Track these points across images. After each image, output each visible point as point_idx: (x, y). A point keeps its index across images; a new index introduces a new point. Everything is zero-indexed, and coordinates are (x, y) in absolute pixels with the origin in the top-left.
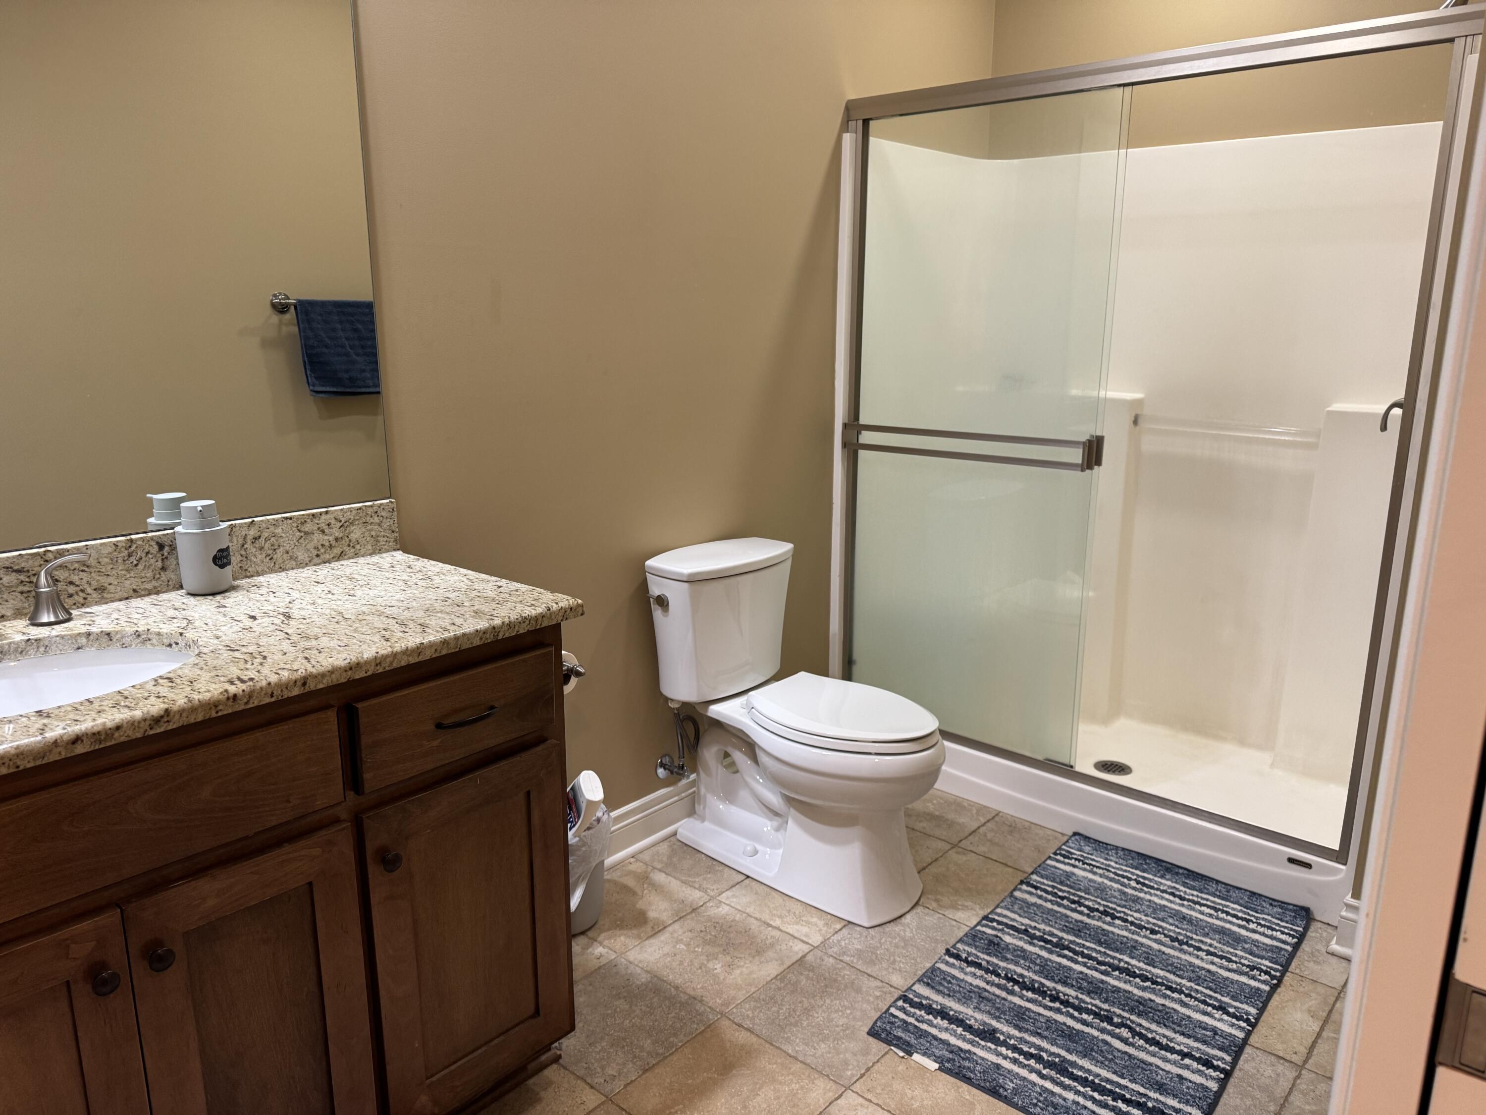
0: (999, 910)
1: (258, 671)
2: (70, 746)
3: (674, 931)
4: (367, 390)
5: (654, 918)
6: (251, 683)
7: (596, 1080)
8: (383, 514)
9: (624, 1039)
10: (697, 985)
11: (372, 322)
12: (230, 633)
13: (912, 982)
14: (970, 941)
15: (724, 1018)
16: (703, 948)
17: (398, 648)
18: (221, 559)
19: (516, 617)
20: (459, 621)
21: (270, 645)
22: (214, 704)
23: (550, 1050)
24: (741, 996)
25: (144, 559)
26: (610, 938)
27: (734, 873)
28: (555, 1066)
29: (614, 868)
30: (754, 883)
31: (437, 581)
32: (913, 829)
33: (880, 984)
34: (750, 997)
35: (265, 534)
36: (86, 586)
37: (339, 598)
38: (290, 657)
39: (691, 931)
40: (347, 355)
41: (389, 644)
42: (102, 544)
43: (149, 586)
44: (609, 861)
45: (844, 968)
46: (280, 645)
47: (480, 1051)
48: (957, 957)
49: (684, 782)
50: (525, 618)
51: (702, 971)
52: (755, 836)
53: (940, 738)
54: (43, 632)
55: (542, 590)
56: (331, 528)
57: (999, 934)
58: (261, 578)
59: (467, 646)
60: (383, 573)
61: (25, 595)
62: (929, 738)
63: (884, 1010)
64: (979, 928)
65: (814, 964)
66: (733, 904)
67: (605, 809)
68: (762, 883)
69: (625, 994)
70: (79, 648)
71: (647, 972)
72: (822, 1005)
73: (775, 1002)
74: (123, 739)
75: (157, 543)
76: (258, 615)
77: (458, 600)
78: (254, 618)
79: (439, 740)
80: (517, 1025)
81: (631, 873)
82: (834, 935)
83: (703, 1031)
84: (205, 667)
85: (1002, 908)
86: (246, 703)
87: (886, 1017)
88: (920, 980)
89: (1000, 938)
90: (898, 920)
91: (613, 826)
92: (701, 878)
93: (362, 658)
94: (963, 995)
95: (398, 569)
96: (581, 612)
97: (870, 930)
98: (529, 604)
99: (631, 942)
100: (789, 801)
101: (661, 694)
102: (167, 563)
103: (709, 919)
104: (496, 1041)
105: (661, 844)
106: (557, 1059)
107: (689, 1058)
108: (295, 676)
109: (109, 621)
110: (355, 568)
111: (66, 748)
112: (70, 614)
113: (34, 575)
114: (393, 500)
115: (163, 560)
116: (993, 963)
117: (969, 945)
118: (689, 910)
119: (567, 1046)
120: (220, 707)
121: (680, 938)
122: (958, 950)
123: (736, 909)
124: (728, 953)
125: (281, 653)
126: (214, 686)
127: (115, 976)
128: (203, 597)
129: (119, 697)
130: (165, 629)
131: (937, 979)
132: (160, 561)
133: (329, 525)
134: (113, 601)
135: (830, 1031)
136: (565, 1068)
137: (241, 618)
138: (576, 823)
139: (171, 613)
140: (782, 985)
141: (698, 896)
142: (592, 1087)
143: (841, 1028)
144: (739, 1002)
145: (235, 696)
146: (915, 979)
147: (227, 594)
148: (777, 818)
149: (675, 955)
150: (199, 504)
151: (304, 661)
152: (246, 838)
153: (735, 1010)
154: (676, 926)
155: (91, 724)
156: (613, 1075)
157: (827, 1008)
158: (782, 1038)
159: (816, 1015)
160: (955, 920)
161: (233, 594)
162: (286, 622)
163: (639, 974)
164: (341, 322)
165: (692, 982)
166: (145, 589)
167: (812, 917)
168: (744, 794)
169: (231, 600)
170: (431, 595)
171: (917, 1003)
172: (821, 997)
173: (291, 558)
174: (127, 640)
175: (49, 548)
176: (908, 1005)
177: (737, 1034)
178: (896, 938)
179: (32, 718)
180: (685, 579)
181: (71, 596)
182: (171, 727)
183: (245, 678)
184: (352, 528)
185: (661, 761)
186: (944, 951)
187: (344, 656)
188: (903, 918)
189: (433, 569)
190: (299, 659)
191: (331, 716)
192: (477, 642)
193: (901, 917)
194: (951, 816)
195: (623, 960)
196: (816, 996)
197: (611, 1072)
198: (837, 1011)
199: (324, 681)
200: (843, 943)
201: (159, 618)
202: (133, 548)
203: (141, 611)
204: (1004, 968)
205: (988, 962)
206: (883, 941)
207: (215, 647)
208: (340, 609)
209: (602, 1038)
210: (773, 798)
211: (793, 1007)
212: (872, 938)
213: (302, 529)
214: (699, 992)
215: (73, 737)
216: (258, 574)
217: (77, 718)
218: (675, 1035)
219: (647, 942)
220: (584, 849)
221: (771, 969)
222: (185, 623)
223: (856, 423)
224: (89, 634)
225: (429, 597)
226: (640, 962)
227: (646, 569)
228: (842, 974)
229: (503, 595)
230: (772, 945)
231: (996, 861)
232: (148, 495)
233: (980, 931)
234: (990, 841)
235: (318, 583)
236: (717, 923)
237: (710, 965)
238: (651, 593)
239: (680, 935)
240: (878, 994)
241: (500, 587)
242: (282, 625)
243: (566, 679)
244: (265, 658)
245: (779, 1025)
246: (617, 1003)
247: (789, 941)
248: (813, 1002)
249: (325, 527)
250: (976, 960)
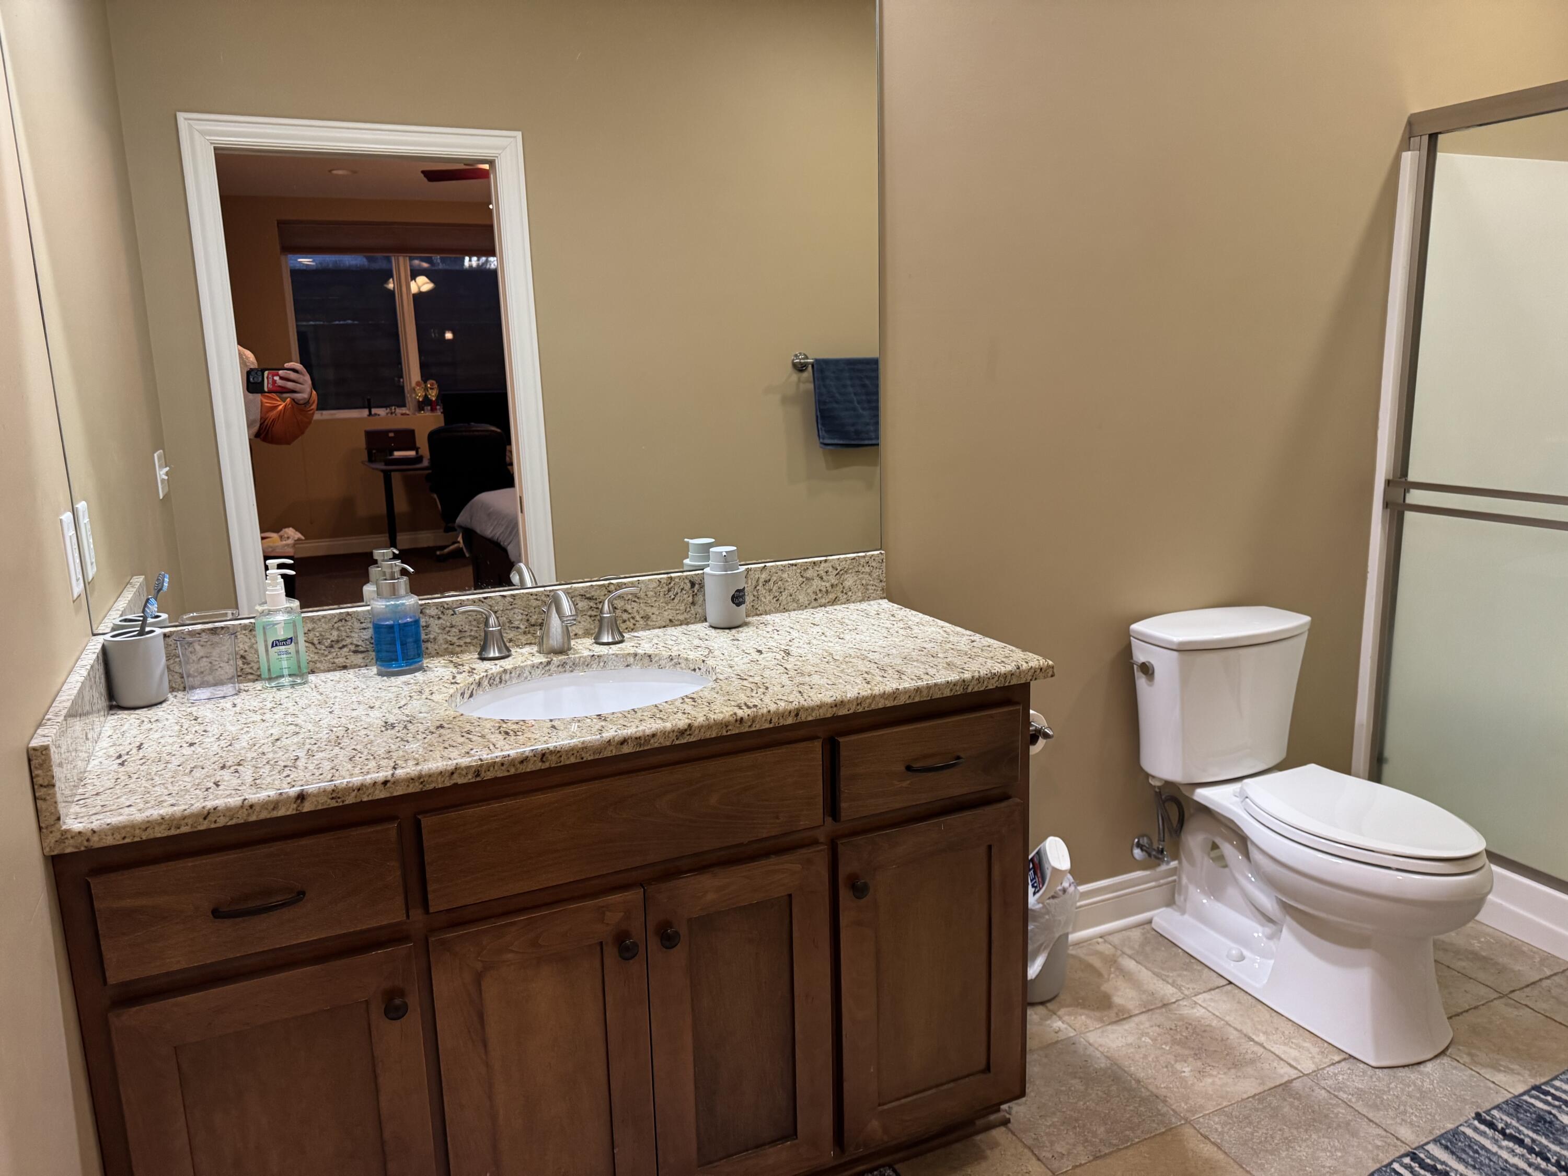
0: (1557, 1083)
1: (761, 700)
2: (619, 746)
3: (1141, 1023)
4: (870, 442)
5: (1119, 1005)
6: (755, 709)
7: (1044, 1154)
8: (874, 564)
9: (1077, 1120)
10: (1160, 1083)
11: (877, 378)
12: (741, 664)
13: (1426, 1140)
14: (1512, 1111)
15: (1188, 1125)
16: (1171, 1047)
17: (876, 691)
18: (738, 598)
19: (985, 672)
20: (932, 671)
21: (772, 677)
22: (725, 725)
23: (998, 1110)
24: (1211, 1107)
25: (679, 594)
26: (1070, 1014)
27: (1215, 975)
28: (1003, 1129)
29: (1081, 945)
30: (1237, 991)
31: (916, 631)
32: (1448, 967)
33: (1384, 1133)
34: (1220, 1111)
35: (774, 578)
36: (636, 614)
37: (831, 640)
38: (787, 690)
39: (1159, 1026)
40: (854, 409)
41: (869, 686)
42: (649, 580)
43: (681, 617)
44: (1073, 937)
45: (1338, 1105)
46: (780, 678)
47: (929, 1092)
48: (1491, 1125)
49: (1163, 867)
50: (995, 674)
51: (1168, 1071)
52: (1243, 940)
53: (1487, 861)
54: (603, 650)
55: (1014, 648)
56: (829, 575)
57: (1554, 1111)
58: (768, 617)
59: (938, 695)
60: (869, 620)
61: (593, 618)
62: (1475, 859)
63: (1384, 1163)
64: (1526, 1098)
65: (1301, 1092)
66: (1210, 1009)
67: (1072, 880)
68: (1247, 992)
69: (1082, 1075)
70: (627, 666)
71: (1107, 1057)
72: (1307, 1139)
73: (1250, 1123)
74: (656, 745)
75: (690, 581)
76: (764, 651)
77: (933, 651)
78: (760, 652)
79: (908, 782)
80: (968, 1076)
81: (1100, 954)
82: (1329, 1066)
83: (1163, 1133)
84: (720, 692)
85: (1561, 1080)
86: (750, 726)
87: (1386, 1172)
88: (1436, 1141)
89: (1555, 1116)
90: (1416, 1067)
91: (1079, 901)
92: (1175, 974)
93: (846, 697)
94: (1493, 1170)
95: (882, 617)
96: (1051, 673)
97: (1377, 1070)
98: (999, 661)
99: (1093, 1024)
100: (1285, 907)
101: (1142, 770)
102: (696, 599)
103: (1182, 1018)
104: (945, 1087)
105: (1134, 930)
106: (1006, 1122)
107: (1145, 1157)
108: (791, 707)
109: (651, 645)
110: (846, 613)
111: (616, 748)
112: (623, 637)
113: (600, 602)
114: (883, 552)
115: (693, 596)
116: (1541, 1143)
117: (1509, 1114)
118: (1160, 1004)
119: (1017, 1112)
120: (730, 728)
121: (1146, 1031)
122: (1493, 1117)
123: (1214, 1014)
124: (1200, 1058)
125: (780, 685)
126: (726, 708)
127: (635, 945)
128: (722, 630)
129: (655, 710)
130: (692, 655)
131: (1460, 1144)
132: (691, 597)
133: (827, 572)
134: (654, 628)
135: (1313, 1170)
136: (1013, 1133)
137: (751, 651)
138: (1040, 889)
139: (697, 642)
140: (1261, 1106)
141: (1171, 992)
142: (1039, 1159)
143: (1328, 1170)
144: (1207, 1112)
145: (742, 719)
146: (1431, 1138)
147: (740, 629)
148: (1271, 925)
149: (1139, 1047)
150: (724, 549)
151: (798, 695)
152: (742, 844)
153: (1201, 1120)
154: (1143, 1018)
155: (635, 730)
156: (1061, 1153)
157: (1313, 1143)
158: (1254, 1162)
159: (1298, 1149)
160: (1493, 1082)
161: (745, 630)
162: (786, 658)
163: (1098, 1058)
164: (851, 378)
165: (1155, 1079)
166: (678, 620)
167: (1305, 1041)
168: (1232, 891)
169: (744, 634)
170: (910, 644)
171: (1429, 1165)
172: (1306, 1131)
173: (794, 600)
174: (663, 662)
175: (612, 581)
176: (1417, 1165)
177: (1202, 1146)
178: (1410, 1086)
179: (594, 720)
180: (1174, 647)
181: (624, 621)
182: (692, 739)
183: (751, 705)
184: (846, 576)
185: (1138, 841)
186: (1473, 1115)
187: (831, 693)
188: (1422, 1066)
189: (914, 619)
190: (794, 692)
191: (818, 745)
192: (947, 693)
193: (1419, 1063)
194: (1504, 960)
195: (1082, 1040)
196: (1301, 1127)
197: (1059, 1150)
198: (1325, 1150)
199: (813, 714)
200: (1340, 1078)
201: (688, 646)
202: (672, 585)
203: (674, 638)
204: (1555, 1153)
205: (1533, 1141)
206: (1393, 1085)
207: (729, 675)
208: (831, 650)
209: (1054, 1113)
210: (1267, 902)
211: (1271, 1132)
212: (1379, 1079)
213: (805, 575)
214: (1163, 1092)
215: (622, 739)
216: (766, 613)
217: (625, 724)
218: (1132, 1129)
219: (1109, 1027)
220: (1047, 917)
221: (1247, 1087)
222: (707, 651)
223: (1403, 480)
224: (636, 655)
225: (908, 645)
226: (1101, 1045)
227: (1132, 634)
228: (1335, 1111)
229: (975, 650)
230: (1252, 1061)
231: (1561, 1023)
232: (686, 540)
233: (1526, 1102)
234: (1556, 998)
235: (814, 624)
236: (1190, 1024)
237: (1178, 1066)
238: (1135, 658)
239: (1147, 1028)
240: (1379, 1143)
241: (973, 642)
242: (783, 661)
243: (1034, 739)
244: (767, 688)
245: (1252, 1148)
246: (1073, 1082)
247: (1273, 1061)
248: (1295, 1132)
249: (824, 574)
250: (1517, 1135)
